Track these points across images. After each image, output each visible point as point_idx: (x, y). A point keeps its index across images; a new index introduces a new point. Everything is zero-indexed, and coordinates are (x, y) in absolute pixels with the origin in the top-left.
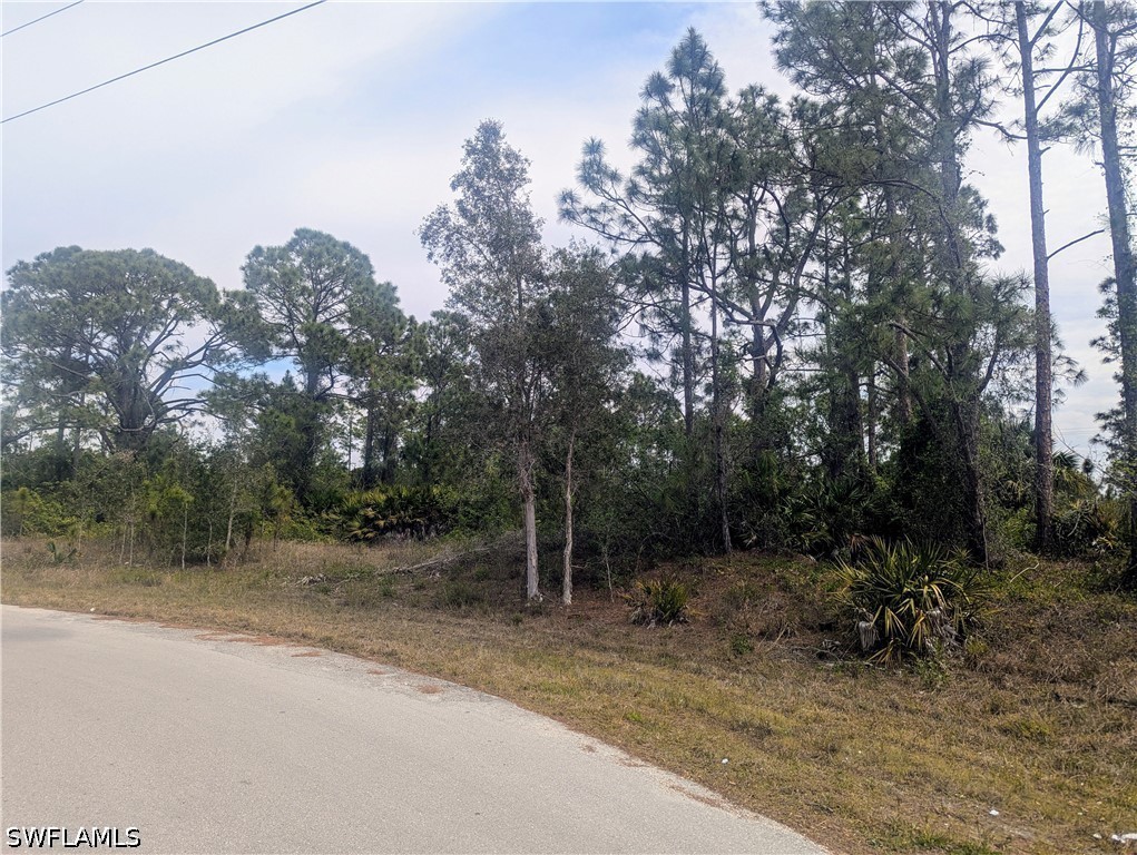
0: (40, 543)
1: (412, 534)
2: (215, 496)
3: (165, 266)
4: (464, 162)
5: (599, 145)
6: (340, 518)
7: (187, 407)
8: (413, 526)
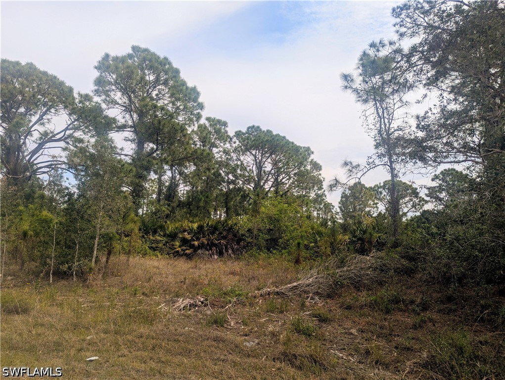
1: (217, 251)
6: (165, 239)
8: (219, 246)
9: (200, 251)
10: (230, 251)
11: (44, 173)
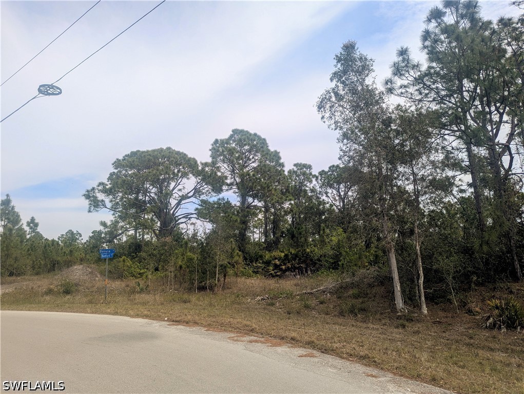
0: (132, 282)
1: (299, 272)
2: (209, 256)
3: (176, 154)
4: (336, 66)
5: (406, 50)
6: (263, 265)
7: (188, 217)
8: (300, 269)
9: (287, 273)
10: (309, 272)
11: (182, 223)
